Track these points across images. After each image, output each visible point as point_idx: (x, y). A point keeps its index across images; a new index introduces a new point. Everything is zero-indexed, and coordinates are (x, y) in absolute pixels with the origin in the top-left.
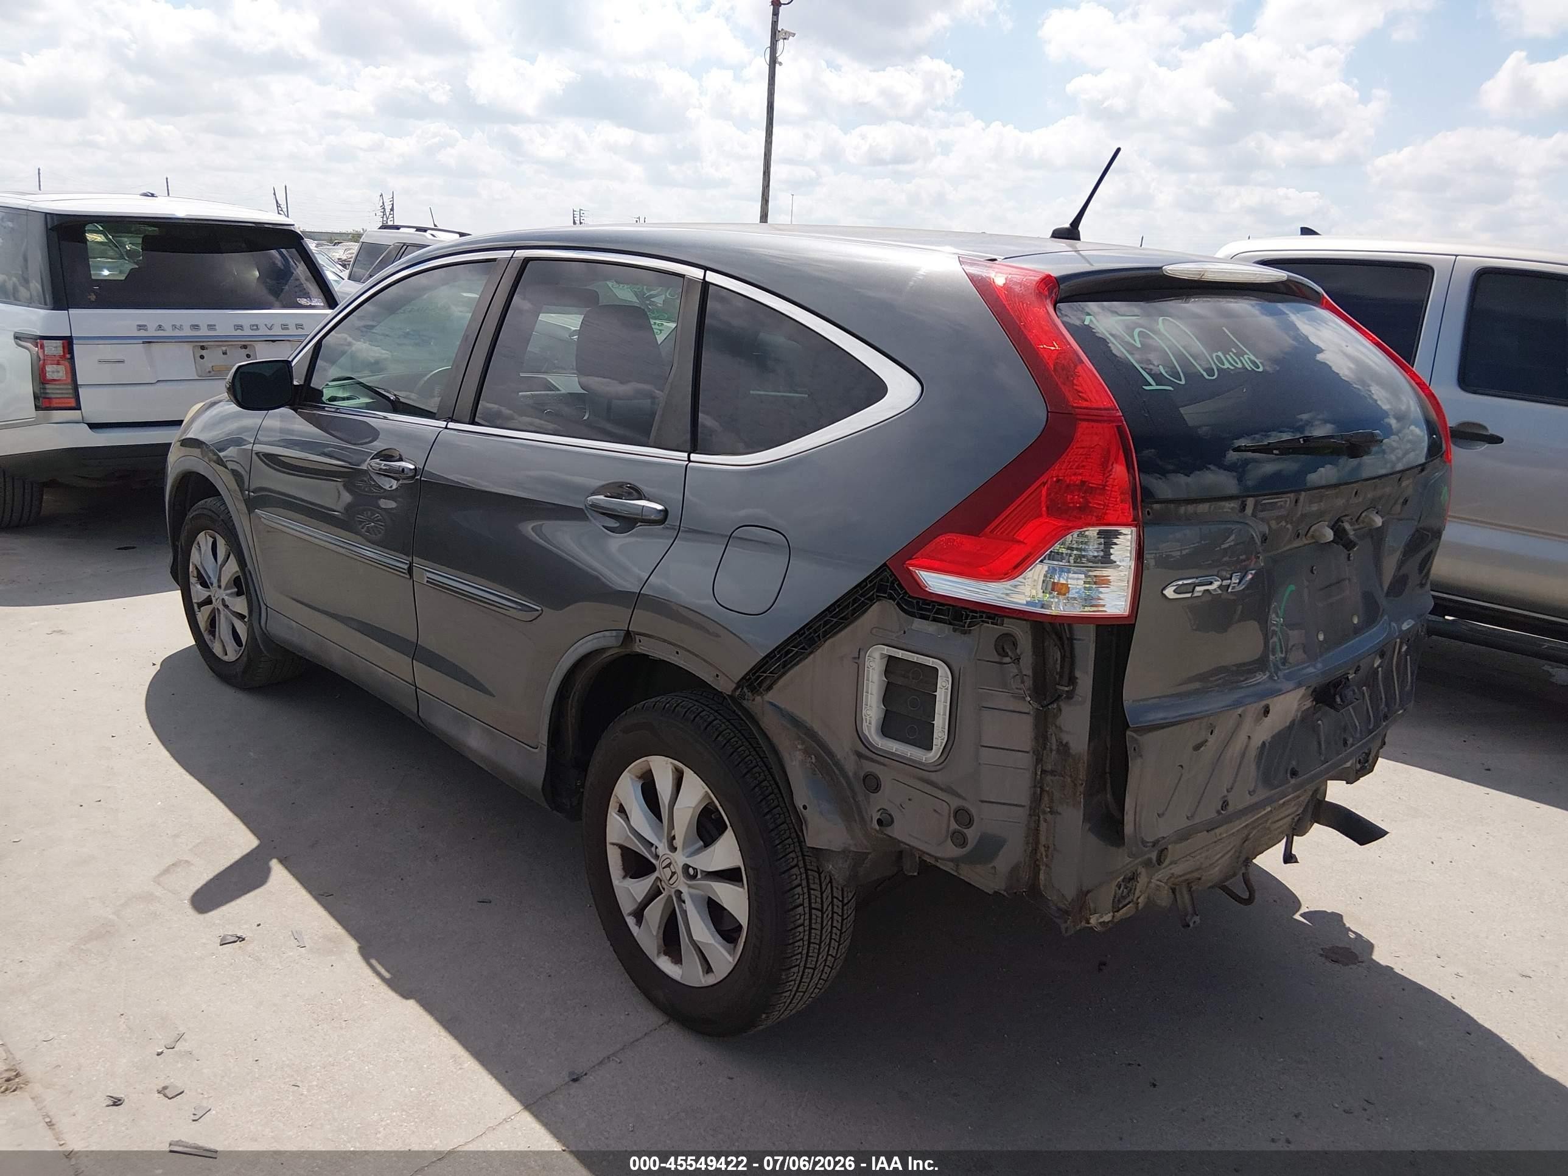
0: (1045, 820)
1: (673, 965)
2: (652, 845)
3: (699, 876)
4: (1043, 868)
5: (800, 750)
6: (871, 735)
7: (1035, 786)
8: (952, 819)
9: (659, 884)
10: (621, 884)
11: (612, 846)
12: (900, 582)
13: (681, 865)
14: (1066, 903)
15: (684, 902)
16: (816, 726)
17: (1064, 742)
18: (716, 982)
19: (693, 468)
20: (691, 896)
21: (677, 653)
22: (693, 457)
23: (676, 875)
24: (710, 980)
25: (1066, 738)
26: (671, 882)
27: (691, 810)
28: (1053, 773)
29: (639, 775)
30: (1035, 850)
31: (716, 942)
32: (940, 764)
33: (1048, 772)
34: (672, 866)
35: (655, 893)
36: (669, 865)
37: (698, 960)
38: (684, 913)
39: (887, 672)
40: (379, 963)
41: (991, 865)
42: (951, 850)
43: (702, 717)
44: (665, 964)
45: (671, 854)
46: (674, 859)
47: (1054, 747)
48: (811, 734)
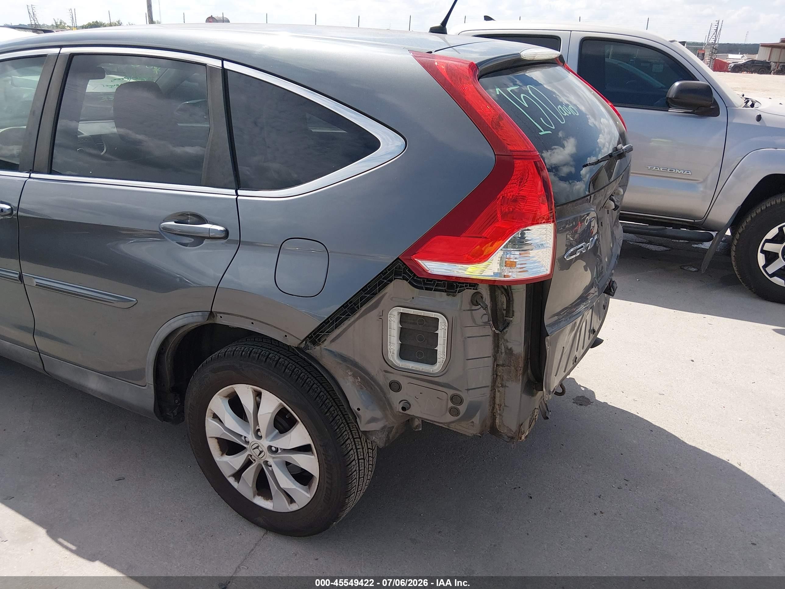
0: (499, 391)
1: (265, 501)
2: (241, 436)
3: (279, 451)
4: (498, 416)
5: (350, 375)
6: (395, 361)
7: (493, 374)
8: (449, 401)
9: (250, 457)
10: (221, 460)
11: (211, 439)
12: (409, 269)
13: (266, 446)
14: (512, 433)
15: (271, 466)
16: (357, 359)
17: (509, 347)
18: (299, 509)
19: (241, 200)
20: (276, 463)
21: (252, 323)
22: (240, 192)
23: (263, 452)
24: (294, 507)
25: (510, 346)
26: (260, 456)
27: (270, 415)
28: (503, 365)
29: (226, 395)
30: (493, 408)
31: (297, 487)
32: (443, 371)
33: (500, 365)
34: (259, 448)
35: (248, 463)
36: (257, 447)
37: (285, 498)
38: (272, 473)
39: (401, 322)
40: (65, 540)
41: (471, 421)
42: (449, 418)
43: (271, 359)
44: (260, 501)
45: (259, 441)
46: (261, 444)
47: (503, 351)
48: (355, 364)
